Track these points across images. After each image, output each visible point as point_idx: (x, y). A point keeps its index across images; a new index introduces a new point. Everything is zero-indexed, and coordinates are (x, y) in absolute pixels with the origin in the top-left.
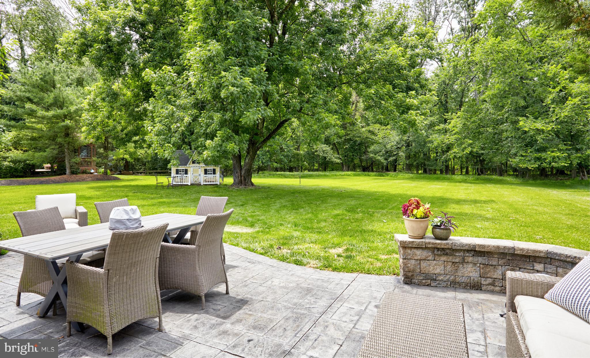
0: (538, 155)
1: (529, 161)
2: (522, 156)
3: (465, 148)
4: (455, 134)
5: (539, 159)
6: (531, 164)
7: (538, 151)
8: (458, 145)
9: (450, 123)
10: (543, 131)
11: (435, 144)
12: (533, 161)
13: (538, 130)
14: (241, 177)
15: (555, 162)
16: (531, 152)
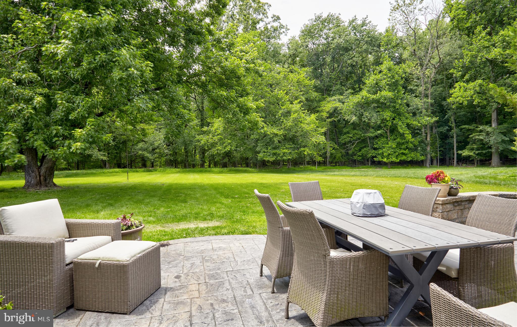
0: (274, 151)
1: (269, 155)
2: (264, 152)
3: (226, 146)
4: (218, 135)
5: (274, 154)
6: (271, 158)
7: (274, 148)
8: (220, 144)
9: (212, 126)
10: (277, 135)
11: (202, 142)
12: (271, 156)
13: (274, 133)
14: (40, 176)
15: (285, 156)
16: (270, 149)
